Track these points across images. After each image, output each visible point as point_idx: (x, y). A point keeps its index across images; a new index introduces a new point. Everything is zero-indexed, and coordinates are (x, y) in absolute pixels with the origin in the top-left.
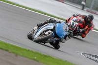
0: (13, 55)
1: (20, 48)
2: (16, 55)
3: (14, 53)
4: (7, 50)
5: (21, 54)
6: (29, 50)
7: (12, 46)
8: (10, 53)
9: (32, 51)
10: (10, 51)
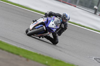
0: (24, 59)
1: (31, 53)
2: (27, 59)
3: (25, 57)
4: (18, 55)
5: (32, 58)
6: (40, 55)
7: (23, 50)
8: (21, 57)
9: (43, 56)
10: (21, 55)
